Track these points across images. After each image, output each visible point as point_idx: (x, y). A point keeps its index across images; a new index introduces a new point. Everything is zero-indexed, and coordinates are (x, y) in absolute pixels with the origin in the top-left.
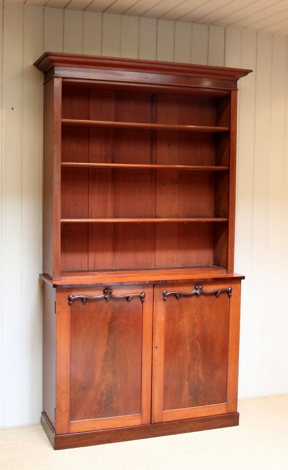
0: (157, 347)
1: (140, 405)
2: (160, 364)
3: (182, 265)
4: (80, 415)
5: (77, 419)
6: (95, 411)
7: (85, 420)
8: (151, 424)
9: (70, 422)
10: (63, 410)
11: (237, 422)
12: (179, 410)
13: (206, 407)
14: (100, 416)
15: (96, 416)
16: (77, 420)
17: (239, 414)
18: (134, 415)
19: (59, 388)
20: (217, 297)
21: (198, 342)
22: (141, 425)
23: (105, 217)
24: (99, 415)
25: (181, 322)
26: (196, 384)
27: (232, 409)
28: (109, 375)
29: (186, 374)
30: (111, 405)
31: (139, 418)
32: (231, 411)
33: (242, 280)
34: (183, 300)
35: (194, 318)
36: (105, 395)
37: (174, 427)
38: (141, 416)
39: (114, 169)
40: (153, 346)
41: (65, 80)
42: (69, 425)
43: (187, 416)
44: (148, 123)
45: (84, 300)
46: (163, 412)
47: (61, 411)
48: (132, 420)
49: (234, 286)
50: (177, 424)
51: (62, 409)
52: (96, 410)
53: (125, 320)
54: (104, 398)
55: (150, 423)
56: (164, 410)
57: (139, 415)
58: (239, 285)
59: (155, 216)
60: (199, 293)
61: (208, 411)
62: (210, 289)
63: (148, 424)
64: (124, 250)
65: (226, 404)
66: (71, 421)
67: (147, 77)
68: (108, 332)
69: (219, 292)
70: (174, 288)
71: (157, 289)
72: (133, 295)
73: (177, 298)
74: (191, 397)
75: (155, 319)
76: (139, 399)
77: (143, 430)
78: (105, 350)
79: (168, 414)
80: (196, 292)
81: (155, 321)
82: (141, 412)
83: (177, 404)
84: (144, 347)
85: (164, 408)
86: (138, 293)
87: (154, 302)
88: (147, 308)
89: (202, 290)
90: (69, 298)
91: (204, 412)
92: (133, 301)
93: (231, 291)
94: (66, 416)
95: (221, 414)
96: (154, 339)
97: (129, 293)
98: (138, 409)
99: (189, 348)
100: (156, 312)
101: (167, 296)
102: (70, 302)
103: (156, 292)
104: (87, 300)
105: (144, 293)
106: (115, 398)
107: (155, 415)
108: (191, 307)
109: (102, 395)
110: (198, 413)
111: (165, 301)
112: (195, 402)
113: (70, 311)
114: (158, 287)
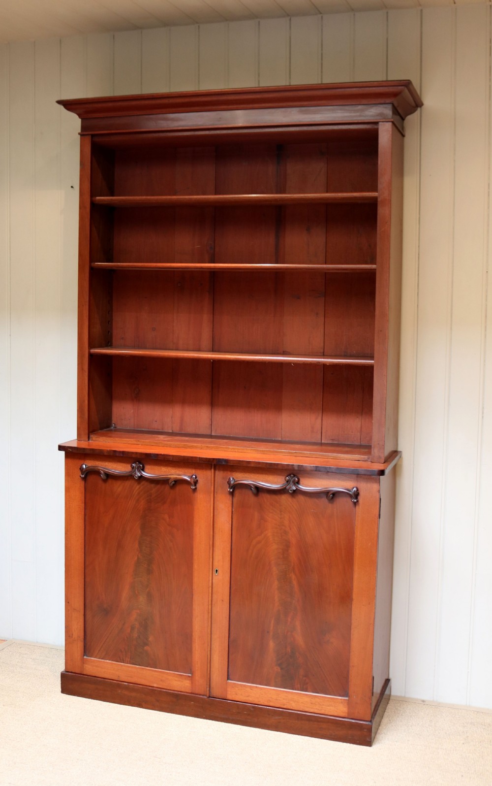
0: (217, 571)
1: (190, 660)
2: (223, 601)
4: (99, 651)
5: (95, 656)
6: (121, 651)
7: (105, 661)
8: (210, 696)
11: (371, 741)
12: (258, 687)
14: (128, 661)
15: (123, 660)
18: (182, 674)
19: (68, 603)
20: (330, 501)
21: (293, 576)
22: (191, 693)
23: (199, 350)
24: (127, 659)
25: (263, 535)
26: (289, 650)
27: (358, 712)
28: (142, 599)
29: (272, 628)
30: (145, 648)
31: (188, 681)
32: (358, 716)
35: (286, 532)
36: (136, 630)
37: (245, 712)
38: (191, 678)
39: (214, 273)
40: (211, 567)
41: (96, 139)
42: (83, 662)
43: (270, 701)
44: (272, 193)
45: (102, 475)
46: (227, 683)
47: (72, 637)
49: (364, 487)
50: (252, 709)
51: (72, 635)
52: (123, 650)
53: (166, 517)
54: (135, 634)
55: (208, 694)
56: (228, 679)
57: (189, 676)
59: (282, 353)
60: (290, 489)
61: (312, 703)
62: (315, 484)
63: (203, 695)
64: (230, 404)
67: (220, 118)
68: (140, 531)
69: (332, 492)
70: (247, 475)
71: (217, 472)
72: (176, 478)
73: (253, 493)
74: (279, 670)
75: (215, 523)
76: (190, 650)
77: (192, 703)
78: (136, 558)
79: (237, 689)
80: (285, 488)
81: (215, 526)
82: (191, 672)
83: (254, 676)
84: (195, 566)
85: (230, 677)
86: (185, 475)
87: (212, 494)
88: (202, 502)
89: (297, 485)
90: (81, 469)
91: (302, 703)
92: (179, 488)
93: (357, 495)
94: (79, 647)
95: (336, 714)
96: (211, 556)
97: (173, 473)
98: (186, 666)
99: (276, 584)
100: (215, 511)
101: (235, 488)
102: (82, 475)
103: (216, 478)
104: (109, 476)
105: (194, 476)
106: (151, 639)
107: (213, 684)
108: (281, 512)
109: (133, 628)
110: (292, 702)
111: (232, 494)
112: (288, 680)
113: (84, 489)
114: (219, 470)
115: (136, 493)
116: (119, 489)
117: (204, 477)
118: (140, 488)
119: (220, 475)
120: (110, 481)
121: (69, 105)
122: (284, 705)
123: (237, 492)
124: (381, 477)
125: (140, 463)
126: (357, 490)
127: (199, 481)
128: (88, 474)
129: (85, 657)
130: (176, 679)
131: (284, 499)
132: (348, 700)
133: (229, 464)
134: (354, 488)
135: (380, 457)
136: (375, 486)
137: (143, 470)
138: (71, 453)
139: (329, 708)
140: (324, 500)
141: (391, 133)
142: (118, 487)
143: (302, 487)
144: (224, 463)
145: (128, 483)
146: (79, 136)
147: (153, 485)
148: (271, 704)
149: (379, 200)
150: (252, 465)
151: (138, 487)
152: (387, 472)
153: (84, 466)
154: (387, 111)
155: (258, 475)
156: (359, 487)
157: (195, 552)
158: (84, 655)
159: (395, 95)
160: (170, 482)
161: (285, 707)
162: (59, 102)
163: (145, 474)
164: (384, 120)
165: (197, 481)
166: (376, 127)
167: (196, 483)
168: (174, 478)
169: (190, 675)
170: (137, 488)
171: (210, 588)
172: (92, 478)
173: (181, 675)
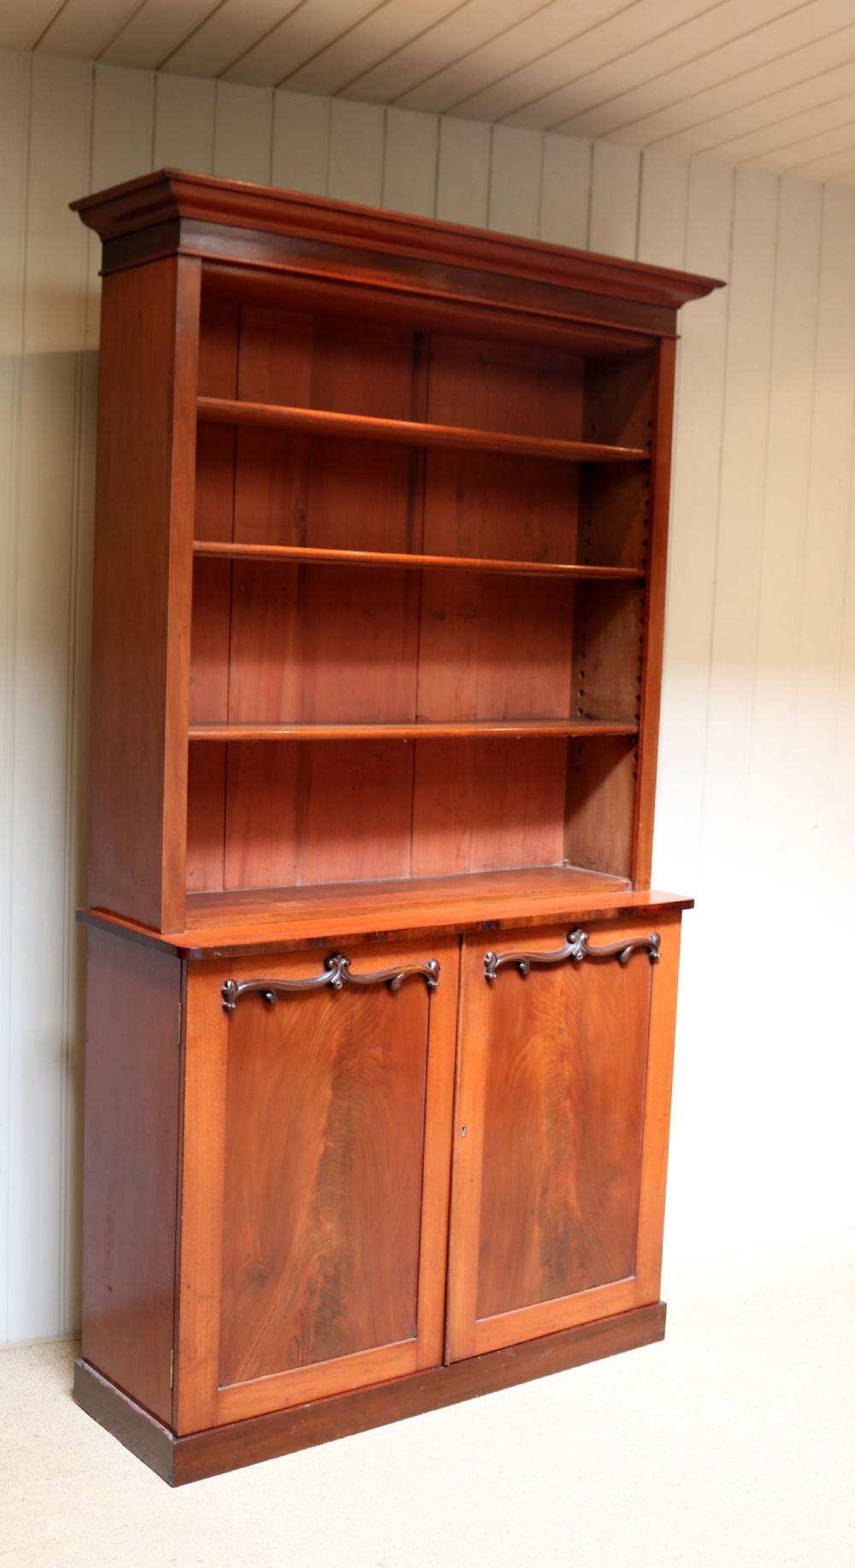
0: (464, 1127)
1: (411, 1311)
2: (472, 1180)
3: (485, 866)
4: (246, 1365)
5: (237, 1379)
6: (290, 1346)
7: (260, 1379)
8: (443, 1364)
9: (219, 1389)
10: (198, 1355)
11: (662, 1330)
12: (517, 1314)
13: (585, 1295)
14: (303, 1360)
15: (293, 1363)
16: (240, 1381)
17: (665, 1306)
18: (399, 1343)
19: (189, 1287)
20: (623, 965)
21: (568, 1103)
22: (417, 1372)
24: (300, 1358)
25: (529, 1045)
26: (561, 1229)
27: (647, 1294)
28: (330, 1227)
29: (536, 1204)
30: (335, 1321)
31: (411, 1353)
32: (645, 1300)
33: (685, 912)
34: (536, 978)
35: (560, 1031)
36: (319, 1292)
37: (504, 1366)
38: (417, 1345)
40: (456, 1126)
42: (217, 1398)
43: (536, 1329)
45: (268, 995)
46: (476, 1325)
47: (194, 1358)
48: (391, 1360)
49: (664, 931)
51: (196, 1352)
52: (293, 1343)
53: (378, 1052)
54: (316, 1302)
55: (441, 1363)
56: (477, 1318)
57: (413, 1342)
58: (676, 926)
59: (414, 718)
60: (579, 954)
61: (590, 1307)
62: (606, 941)
63: (436, 1367)
65: (633, 1280)
66: (221, 1386)
68: (330, 1093)
71: (467, 949)
74: (545, 1271)
76: (415, 1293)
77: (422, 1388)
78: (322, 1149)
79: (489, 1330)
82: (416, 1332)
83: (511, 1296)
85: (480, 1313)
88: (442, 1008)
90: (225, 991)
91: (577, 1312)
92: (405, 991)
94: (209, 1372)
95: (621, 1309)
97: (396, 965)
98: (407, 1326)
99: (544, 1125)
103: (462, 961)
104: (279, 995)
105: (435, 963)
106: (345, 1300)
107: (455, 1338)
109: (310, 1292)
111: (490, 983)
112: (557, 1284)
113: (227, 1033)
114: (471, 943)
115: (326, 1018)
116: (295, 1018)
117: (450, 961)
119: (472, 952)
120: (277, 1003)
122: (554, 1327)
127: (439, 971)
132: (635, 1280)
135: (646, 882)
136: (674, 928)
145: (317, 1002)
151: (334, 1006)
153: (232, 984)
156: (658, 933)
157: (429, 1105)
158: (217, 1386)
160: (395, 981)
161: (554, 1330)
167: (438, 974)
169: (414, 1339)
170: (328, 1007)
172: (246, 1008)
173: (399, 1346)
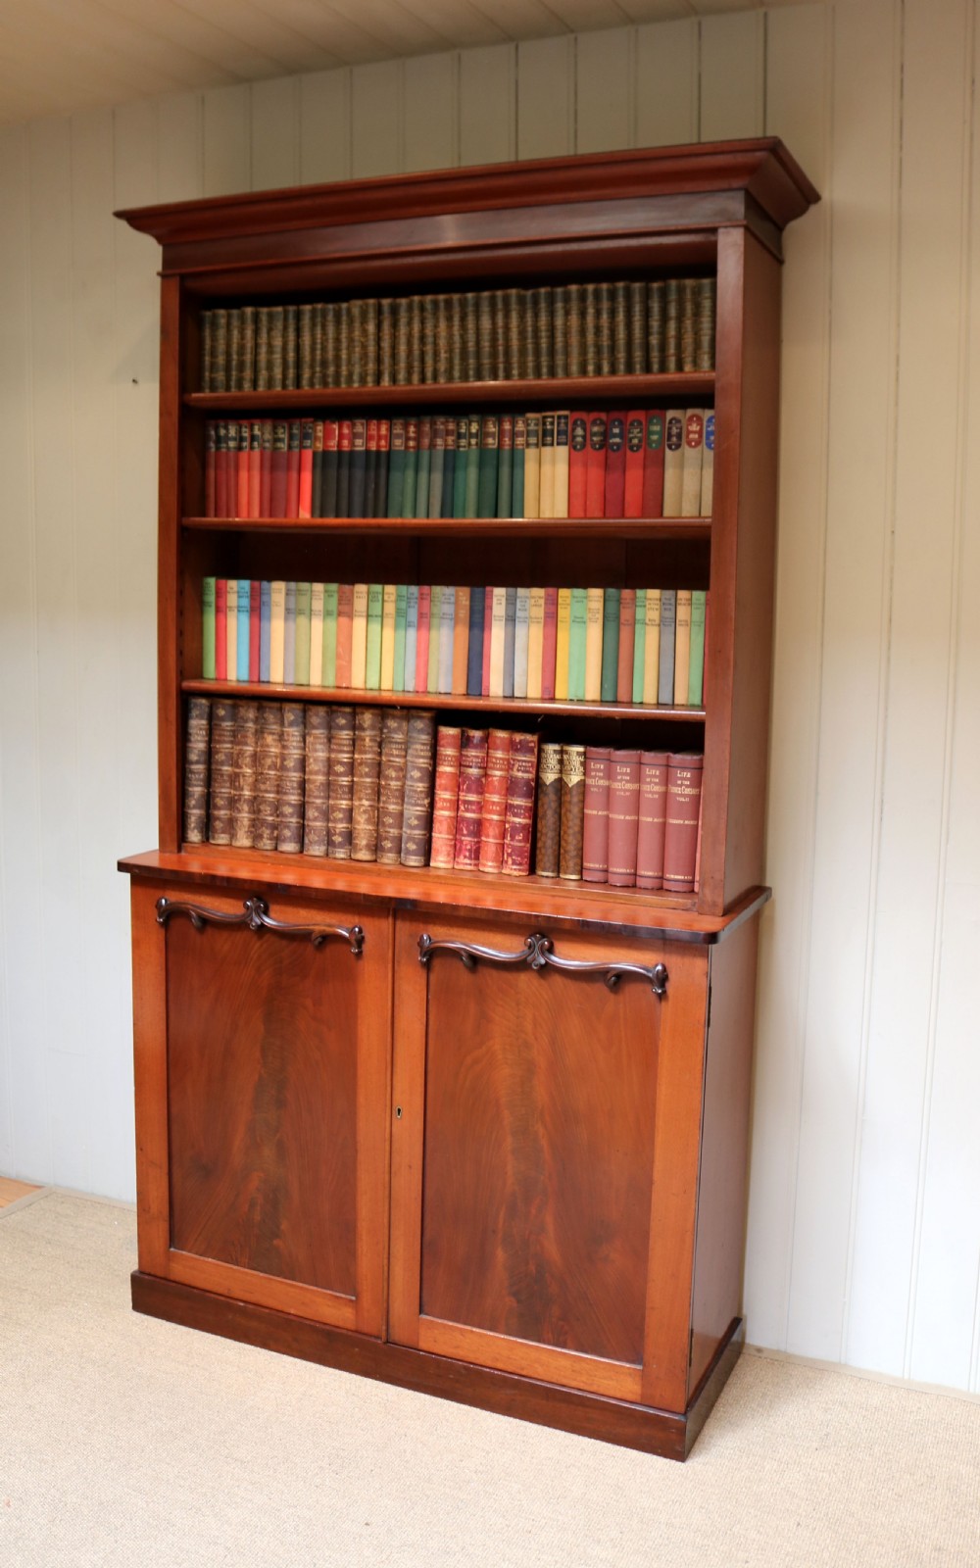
0: (399, 1110)
1: (352, 1270)
2: (410, 1167)
4: (195, 1242)
5: (188, 1249)
6: (233, 1244)
7: (207, 1259)
8: (388, 1341)
11: (679, 1448)
12: (472, 1331)
15: (236, 1260)
16: (188, 1251)
18: (338, 1294)
19: (141, 1150)
20: (612, 989)
21: (541, 1129)
22: (356, 1331)
24: (243, 1260)
25: (484, 1048)
26: (532, 1268)
28: (268, 1152)
29: (501, 1221)
30: (275, 1242)
31: (350, 1310)
34: (489, 977)
35: (527, 1045)
36: (259, 1208)
37: (451, 1376)
38: (355, 1304)
41: (188, 283)
42: (169, 1257)
43: (497, 1360)
45: (193, 920)
46: (419, 1319)
47: (149, 1212)
48: (328, 1306)
50: (463, 1372)
51: (150, 1208)
52: (236, 1242)
53: (309, 1003)
54: (257, 1217)
55: (385, 1336)
56: (421, 1312)
57: (351, 1301)
61: (573, 1371)
63: (375, 1337)
65: (640, 1370)
66: (175, 1248)
68: (262, 1027)
69: (615, 972)
70: (454, 931)
71: (399, 924)
72: (324, 931)
73: (467, 967)
74: (515, 1305)
75: (396, 1021)
76: (351, 1253)
77: (357, 1349)
78: (257, 1077)
79: (436, 1331)
80: (526, 958)
81: (396, 1025)
82: (356, 1294)
83: (468, 1310)
84: (361, 1099)
85: (426, 1308)
86: (342, 926)
87: (390, 966)
88: (372, 977)
89: (547, 954)
90: (158, 905)
91: (556, 1368)
92: (331, 950)
93: (663, 979)
94: (161, 1230)
95: (619, 1395)
96: (389, 1083)
97: (318, 921)
98: (346, 1281)
99: (509, 1142)
100: (396, 997)
101: (433, 955)
102: (160, 917)
103: (397, 935)
104: (206, 922)
105: (357, 929)
106: (284, 1226)
107: (394, 1319)
108: (518, 1004)
109: (252, 1205)
110: (536, 1365)
111: (427, 966)
112: (530, 1325)
113: (164, 942)
114: (404, 919)
115: (255, 956)
116: (226, 947)
117: (376, 930)
118: (261, 945)
119: (404, 928)
120: (209, 931)
121: (139, 219)
122: (523, 1369)
123: (437, 963)
124: (713, 947)
125: (260, 899)
126: (665, 969)
127: (366, 939)
128: (171, 916)
129: (172, 1249)
130: (330, 1303)
131: (524, 979)
132: (642, 1370)
133: (419, 910)
134: (657, 965)
135: (714, 904)
136: (699, 964)
137: (266, 912)
138: (141, 876)
139: (605, 1382)
140: (600, 989)
141: (742, 249)
142: (224, 943)
143: (557, 959)
144: (409, 907)
145: (240, 937)
146: (158, 280)
147: (284, 943)
148: (500, 1365)
149: (718, 385)
150: (462, 913)
151: (258, 944)
152: (722, 937)
153: (163, 901)
154: (736, 205)
155: (475, 932)
156: (666, 965)
157: (360, 1072)
158: (170, 1247)
159: (751, 170)
160: (313, 936)
161: (524, 1373)
162: (119, 215)
163: (268, 921)
164: (728, 224)
165: (363, 938)
166: (712, 238)
167: (360, 942)
168: (320, 932)
169: (353, 1298)
170: (257, 946)
171: (388, 1143)
172: (177, 924)
173: (337, 1297)
